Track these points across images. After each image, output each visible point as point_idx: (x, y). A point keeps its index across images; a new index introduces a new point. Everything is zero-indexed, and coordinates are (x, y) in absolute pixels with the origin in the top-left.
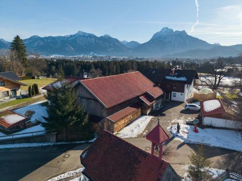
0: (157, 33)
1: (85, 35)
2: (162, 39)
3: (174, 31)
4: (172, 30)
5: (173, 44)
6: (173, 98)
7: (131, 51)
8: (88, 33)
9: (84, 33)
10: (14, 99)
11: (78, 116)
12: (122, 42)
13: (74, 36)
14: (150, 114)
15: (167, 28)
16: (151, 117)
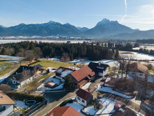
0: (100, 22)
1: (54, 23)
2: (102, 26)
3: (110, 21)
4: (109, 20)
5: (109, 29)
6: (99, 75)
7: (83, 34)
8: (56, 22)
9: (54, 22)
10: (42, 75)
11: (72, 84)
12: (77, 28)
13: (47, 24)
14: (90, 82)
15: (106, 19)
16: (91, 83)
